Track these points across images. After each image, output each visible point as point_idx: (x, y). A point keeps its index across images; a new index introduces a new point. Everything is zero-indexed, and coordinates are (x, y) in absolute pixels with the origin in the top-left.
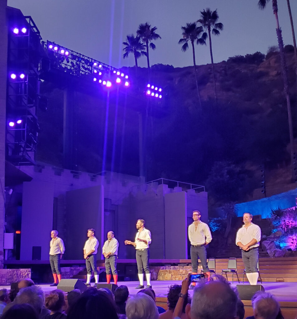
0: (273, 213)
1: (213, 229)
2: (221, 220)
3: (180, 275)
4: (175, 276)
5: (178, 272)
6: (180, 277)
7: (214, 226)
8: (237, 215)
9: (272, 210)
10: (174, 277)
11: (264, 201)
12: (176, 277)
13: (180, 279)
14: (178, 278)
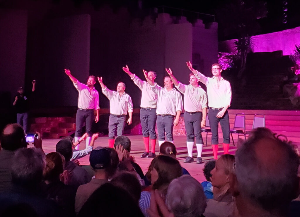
0: (298, 50)
1: (224, 67)
2: (233, 55)
3: (183, 129)
4: (177, 130)
5: (180, 125)
6: (183, 132)
7: (225, 62)
8: (254, 50)
9: (296, 47)
10: (175, 131)
11: (286, 34)
12: (177, 132)
13: (183, 134)
14: (180, 132)
